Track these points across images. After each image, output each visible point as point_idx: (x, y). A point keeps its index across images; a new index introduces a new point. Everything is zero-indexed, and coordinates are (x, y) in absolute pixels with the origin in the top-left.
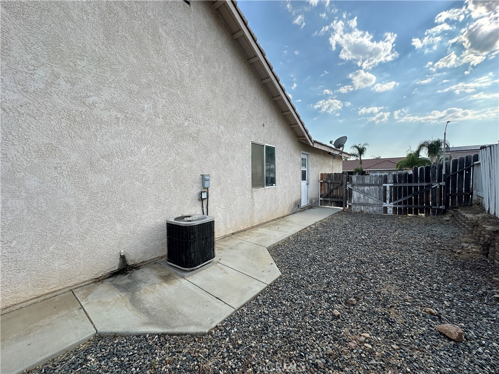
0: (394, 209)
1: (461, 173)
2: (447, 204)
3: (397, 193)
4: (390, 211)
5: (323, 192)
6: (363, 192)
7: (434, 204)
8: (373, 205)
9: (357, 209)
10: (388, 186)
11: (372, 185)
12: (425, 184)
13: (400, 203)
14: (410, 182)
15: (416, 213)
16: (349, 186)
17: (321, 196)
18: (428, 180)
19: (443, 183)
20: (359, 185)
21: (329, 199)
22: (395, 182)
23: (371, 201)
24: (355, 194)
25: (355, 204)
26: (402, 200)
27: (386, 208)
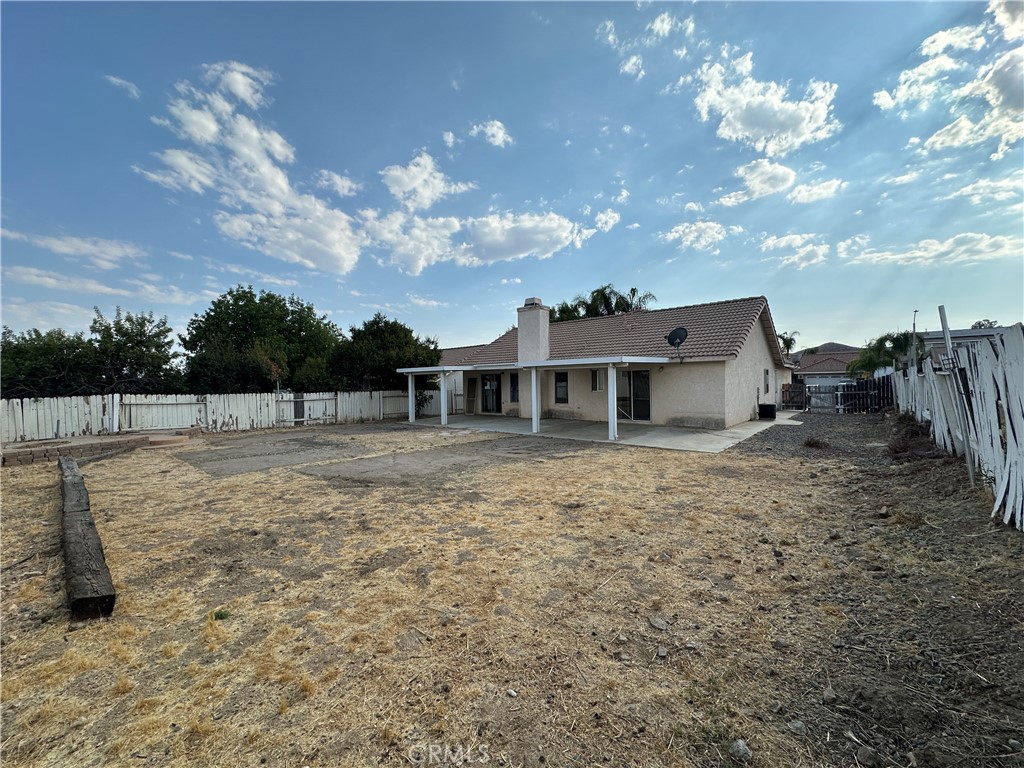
0: (844, 410)
1: (883, 386)
3: (846, 398)
4: (841, 411)
5: (785, 399)
6: (820, 398)
7: (872, 405)
8: (828, 408)
9: (815, 410)
10: (839, 393)
11: (827, 393)
12: (865, 392)
13: (848, 405)
14: (855, 391)
15: (860, 412)
16: (808, 394)
17: (784, 402)
18: (867, 390)
19: (877, 391)
20: (817, 393)
21: (791, 404)
22: (844, 391)
23: (826, 405)
24: (813, 400)
25: (813, 407)
26: (850, 402)
27: (838, 410)
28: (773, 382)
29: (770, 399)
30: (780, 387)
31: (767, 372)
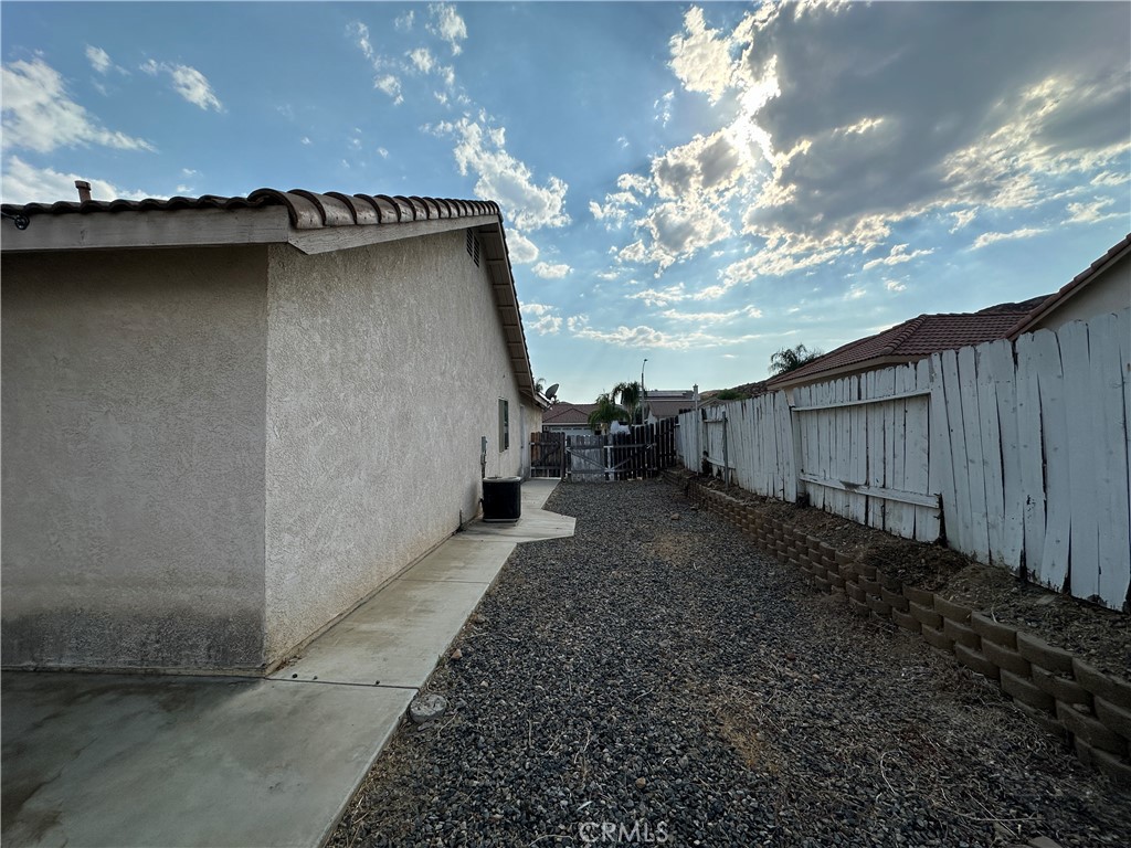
0: (616, 474)
1: (662, 436)
2: (658, 466)
3: (618, 456)
4: (611, 476)
5: (535, 458)
6: (583, 456)
7: (649, 466)
8: (594, 472)
9: (577, 477)
10: (608, 447)
11: (593, 447)
12: (641, 445)
13: (620, 468)
14: (629, 443)
15: (635, 477)
16: (568, 449)
17: (532, 464)
18: (643, 442)
19: (655, 444)
20: (578, 447)
21: (543, 468)
22: (614, 444)
23: (592, 467)
24: (575, 460)
25: (575, 472)
26: (622, 464)
27: (607, 474)
28: (517, 428)
29: (505, 467)
30: (527, 438)
31: (504, 404)
